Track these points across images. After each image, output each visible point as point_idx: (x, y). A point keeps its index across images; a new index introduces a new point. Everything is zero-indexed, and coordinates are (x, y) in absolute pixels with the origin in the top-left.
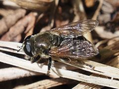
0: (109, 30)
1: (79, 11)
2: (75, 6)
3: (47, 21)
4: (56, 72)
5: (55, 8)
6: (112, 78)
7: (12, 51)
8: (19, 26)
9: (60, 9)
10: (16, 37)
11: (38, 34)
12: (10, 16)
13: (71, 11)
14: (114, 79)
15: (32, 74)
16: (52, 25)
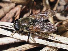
0: (64, 15)
1: (46, 4)
2: (44, 2)
3: (27, 10)
4: (33, 40)
5: (32, 2)
7: (7, 28)
8: (11, 13)
9: (35, 3)
10: (9, 19)
11: (22, 18)
12: (6, 7)
13: (41, 4)
14: (66, 44)
15: (19, 41)
16: (30, 12)
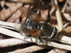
3: (35, 10)
9: (43, 3)
12: (13, 7)
15: (26, 42)
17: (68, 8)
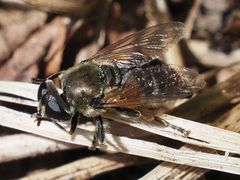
1: (156, 12)
3: (90, 33)
6: (227, 154)
7: (18, 101)
8: (33, 47)
9: (117, 7)
10: (27, 69)
13: (140, 10)
15: (62, 147)
16: (101, 41)
17: (203, 23)
